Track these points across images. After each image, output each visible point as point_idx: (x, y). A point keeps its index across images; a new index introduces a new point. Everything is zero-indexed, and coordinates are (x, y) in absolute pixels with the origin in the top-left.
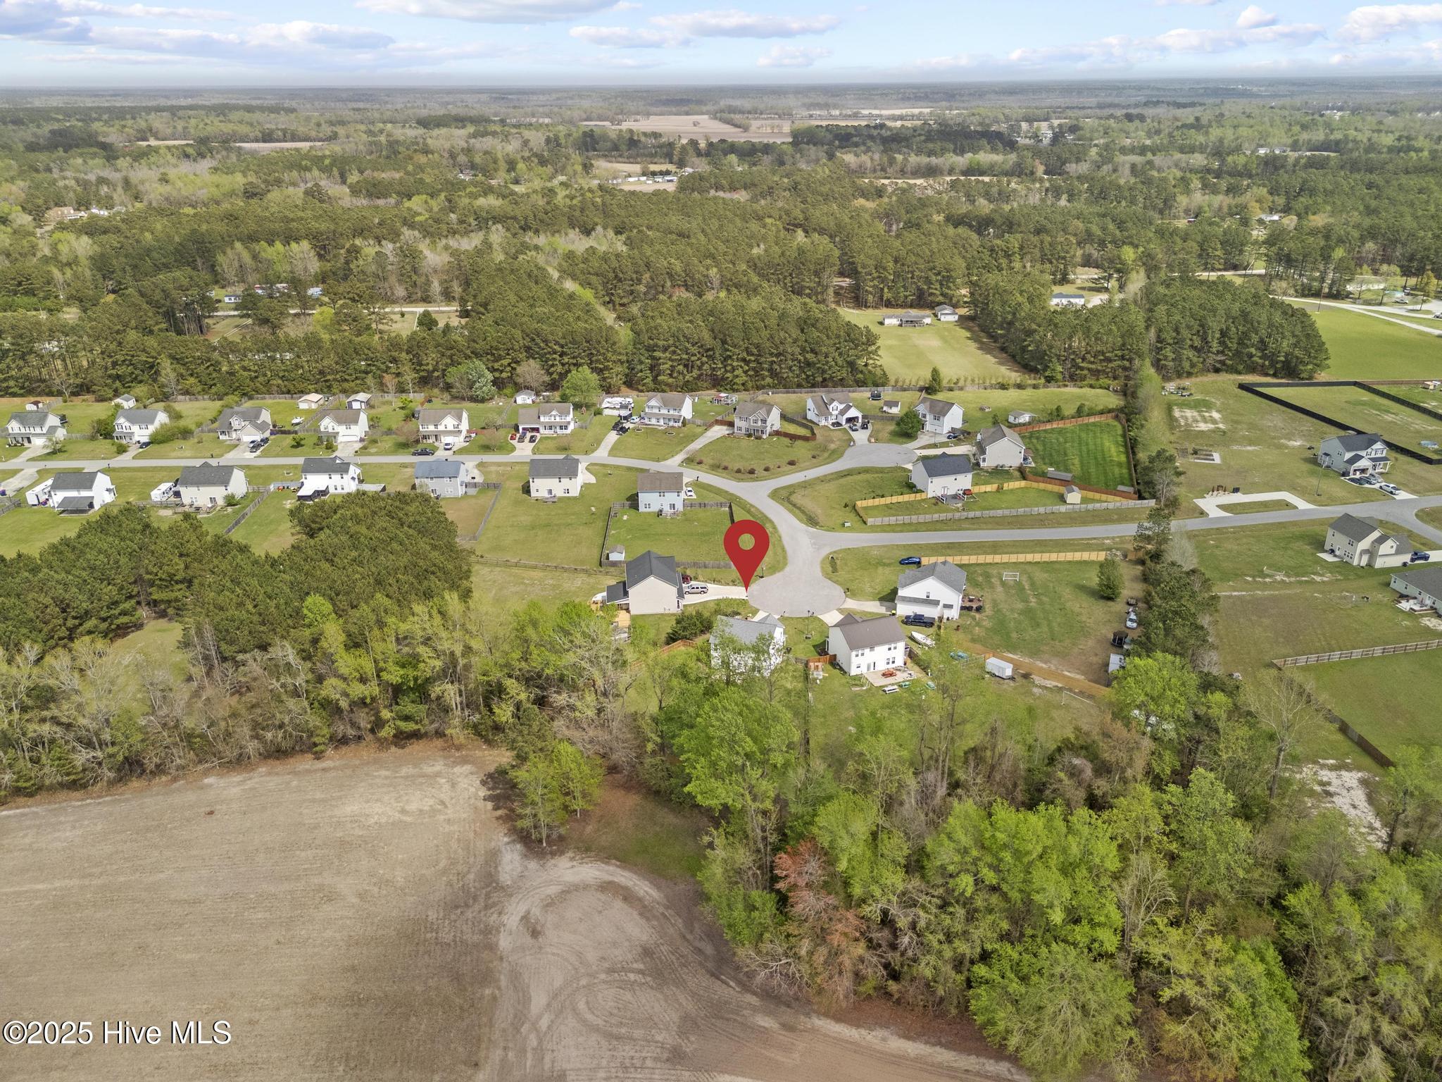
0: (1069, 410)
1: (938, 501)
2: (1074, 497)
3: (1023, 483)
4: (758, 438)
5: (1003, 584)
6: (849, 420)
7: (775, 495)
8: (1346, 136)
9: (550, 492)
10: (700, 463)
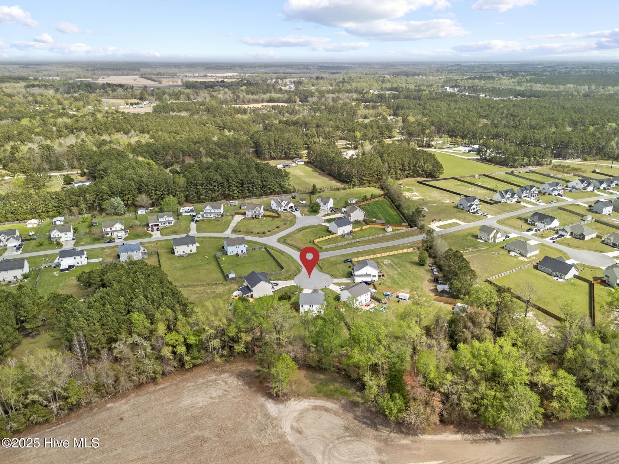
0: (369, 196)
1: (343, 236)
2: (390, 229)
3: (368, 226)
4: (258, 218)
5: (385, 265)
6: (290, 208)
7: (279, 241)
8: (398, 85)
9: (184, 252)
10: (240, 231)
